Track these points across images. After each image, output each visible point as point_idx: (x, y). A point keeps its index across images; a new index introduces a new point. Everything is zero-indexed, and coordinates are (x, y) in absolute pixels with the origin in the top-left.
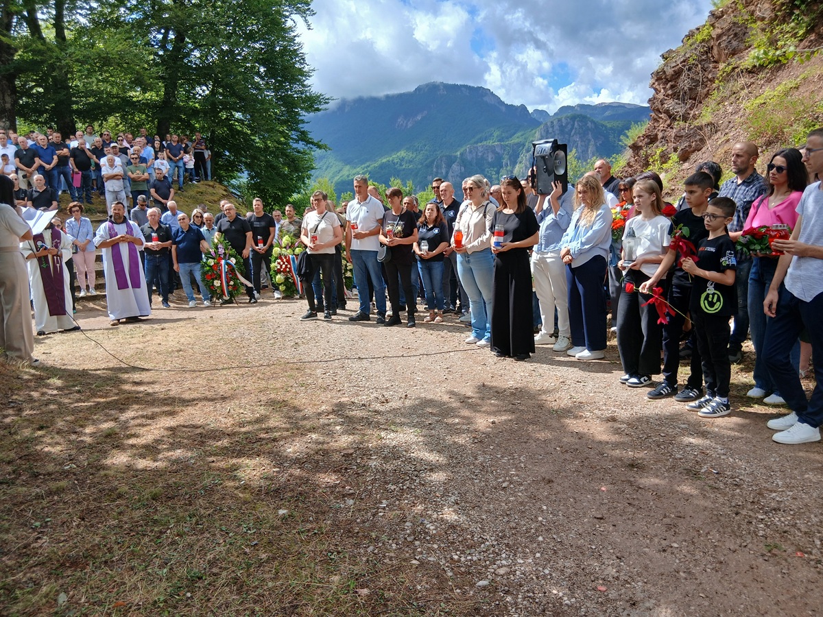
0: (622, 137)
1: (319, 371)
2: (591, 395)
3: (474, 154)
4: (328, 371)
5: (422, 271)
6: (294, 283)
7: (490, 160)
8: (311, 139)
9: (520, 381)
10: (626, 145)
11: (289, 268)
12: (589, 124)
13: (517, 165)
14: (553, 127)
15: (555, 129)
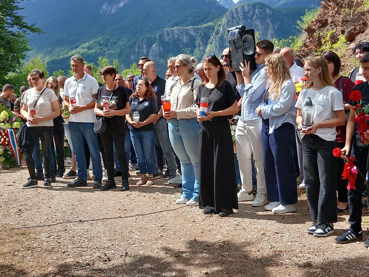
0: (298, 22)
1: (43, 236)
2: (288, 244)
3: (171, 36)
4: (52, 234)
5: (134, 140)
6: (13, 155)
7: (185, 41)
8: (25, 23)
9: (227, 235)
10: (302, 28)
11: (8, 141)
12: (268, 11)
13: (209, 45)
14: (237, 13)
15: (239, 14)
